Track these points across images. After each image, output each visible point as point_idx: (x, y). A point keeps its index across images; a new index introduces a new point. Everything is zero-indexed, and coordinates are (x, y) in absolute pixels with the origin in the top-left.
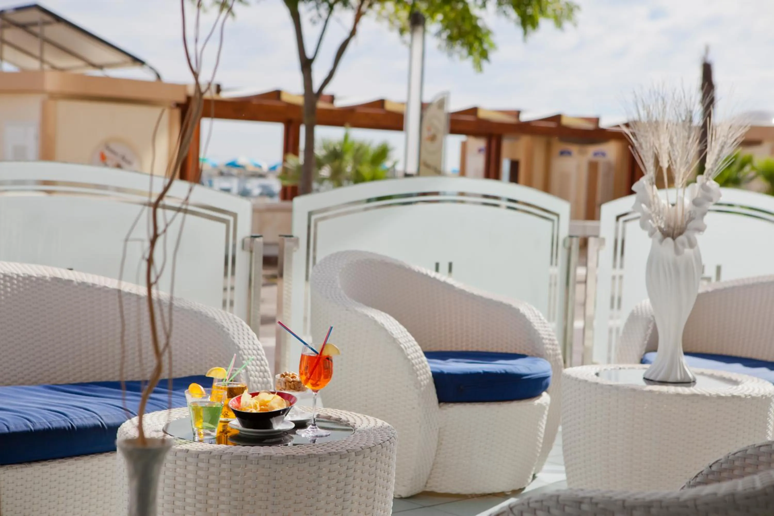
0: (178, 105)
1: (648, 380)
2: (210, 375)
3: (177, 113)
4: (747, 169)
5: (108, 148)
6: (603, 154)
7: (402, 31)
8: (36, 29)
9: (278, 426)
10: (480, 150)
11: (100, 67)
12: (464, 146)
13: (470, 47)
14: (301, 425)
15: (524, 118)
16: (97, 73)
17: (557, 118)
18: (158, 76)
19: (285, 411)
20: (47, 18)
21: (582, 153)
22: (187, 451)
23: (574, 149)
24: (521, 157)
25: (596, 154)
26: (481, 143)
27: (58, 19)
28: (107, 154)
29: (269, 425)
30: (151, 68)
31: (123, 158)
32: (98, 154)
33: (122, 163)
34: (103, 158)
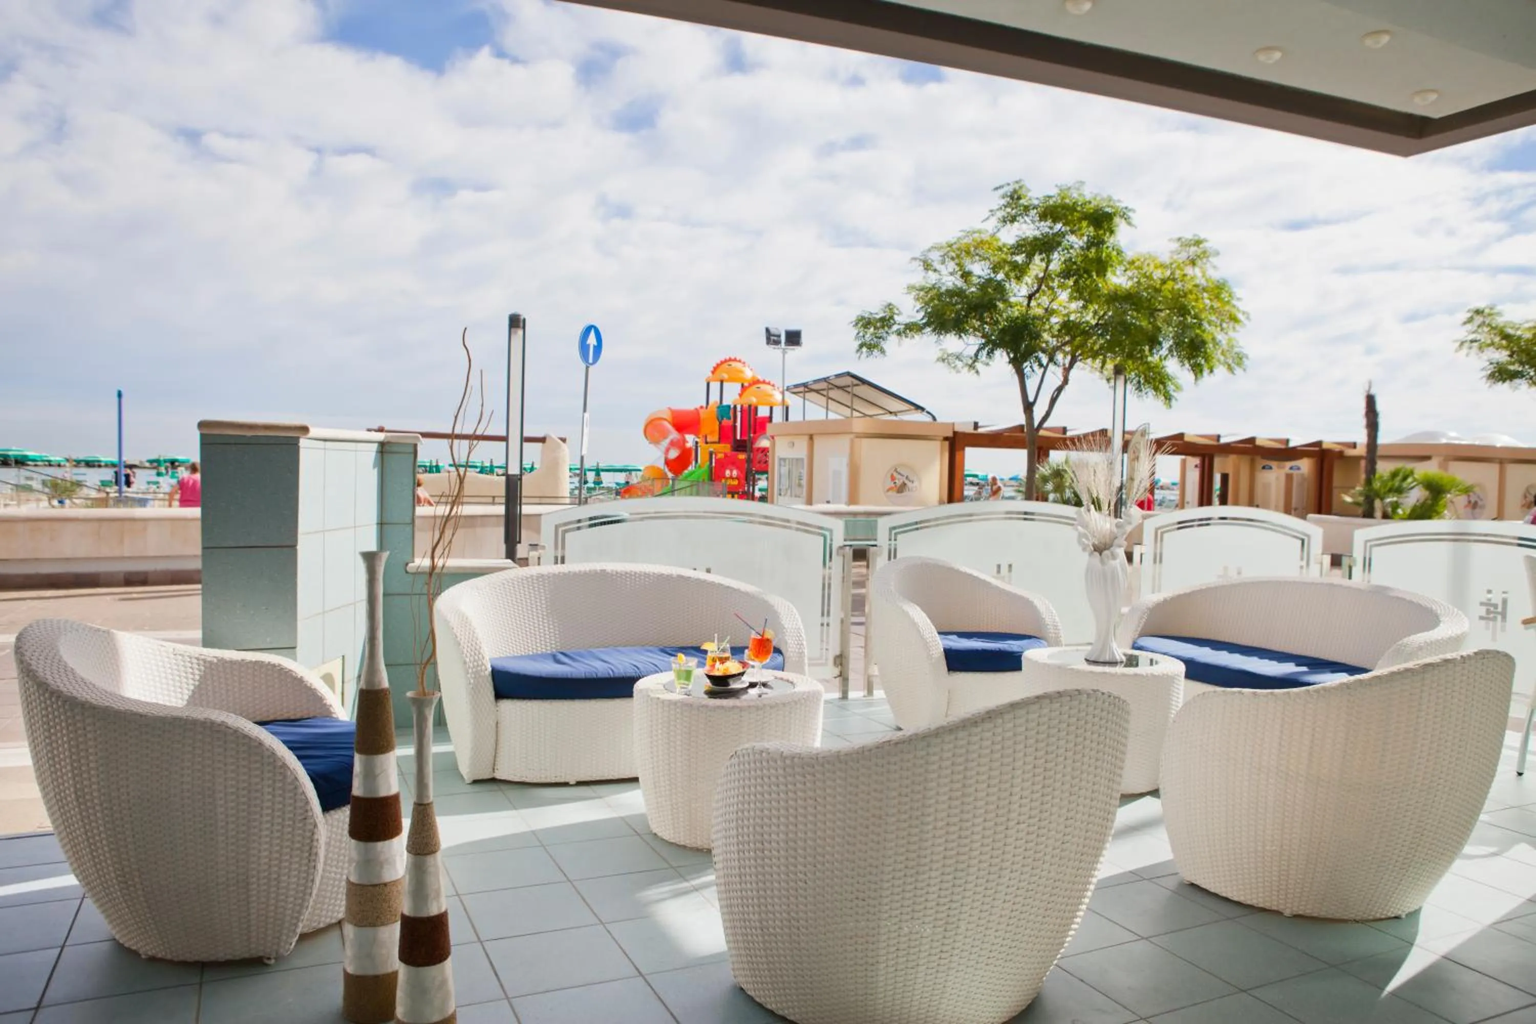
0: (946, 439)
1: (1089, 661)
2: (704, 647)
3: (947, 443)
4: (1410, 480)
5: (896, 470)
6: (1299, 469)
7: (1108, 380)
8: (849, 389)
9: (735, 685)
10: (1196, 466)
11: (895, 414)
12: (1184, 463)
13: (1156, 389)
14: (753, 685)
15: (1223, 440)
16: (893, 418)
17: (1252, 440)
18: (934, 418)
19: (742, 674)
20: (856, 382)
21: (1279, 467)
22: (658, 698)
23: (1274, 464)
24: (1230, 471)
25: (1291, 468)
26: (1197, 461)
27: (864, 382)
28: (895, 474)
29: (728, 685)
30: (928, 413)
31: (907, 478)
32: (889, 476)
33: (906, 482)
34: (893, 478)
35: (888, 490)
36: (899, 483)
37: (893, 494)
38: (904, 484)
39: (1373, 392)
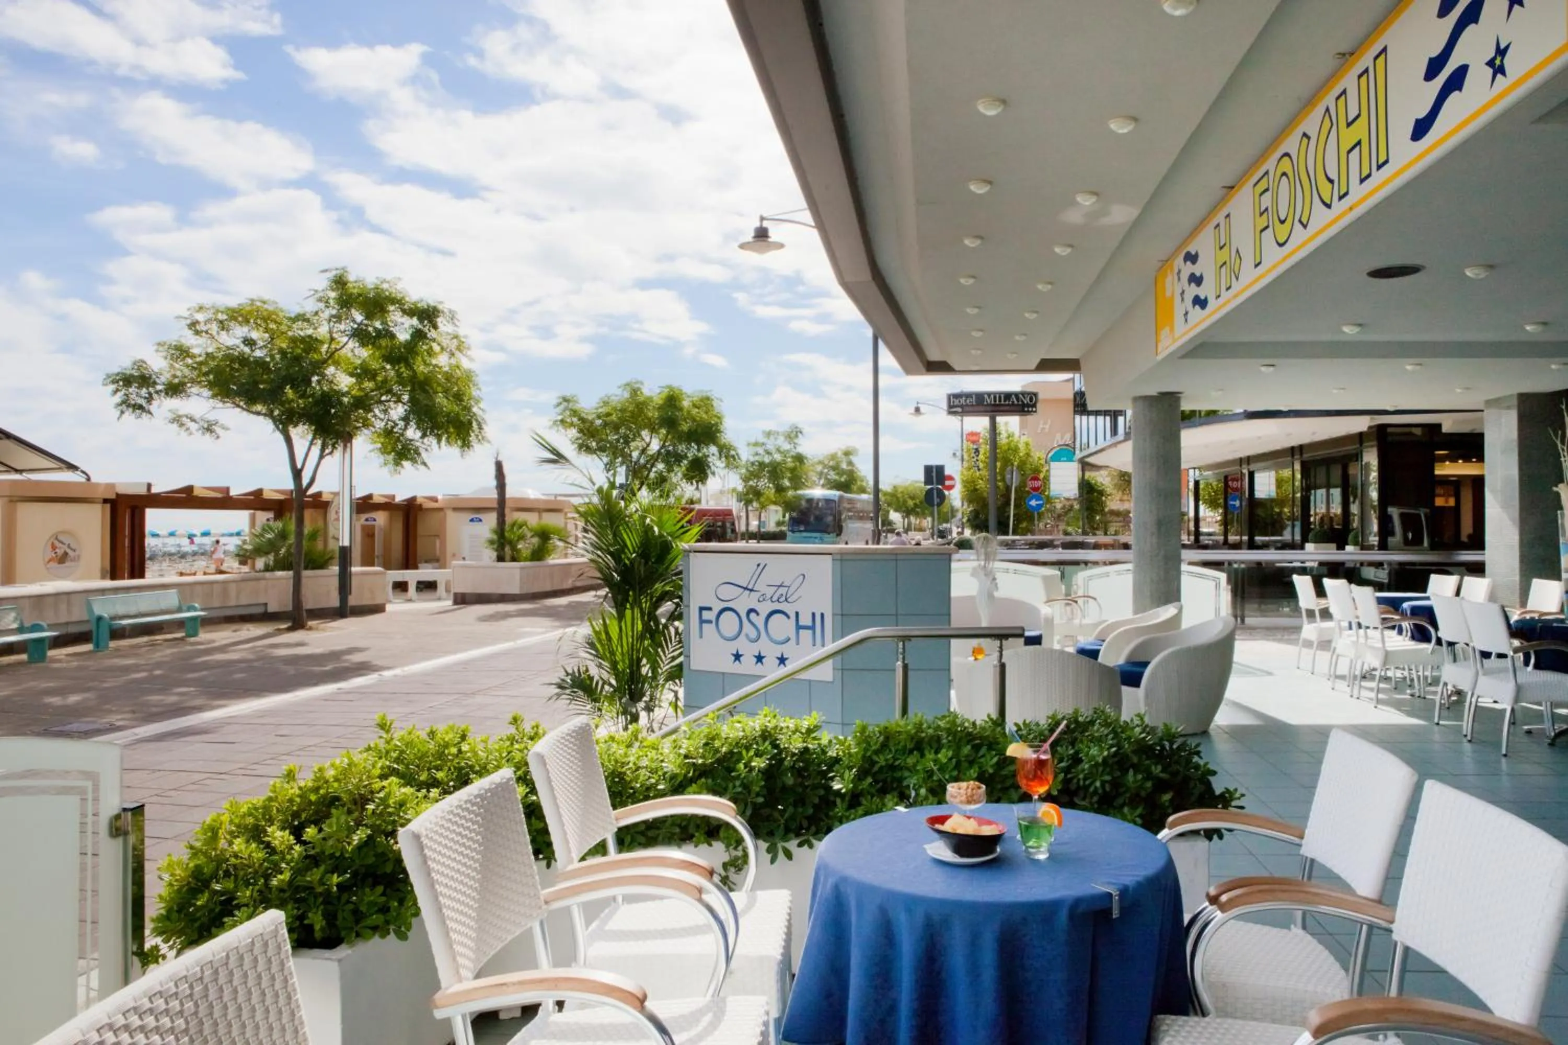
0: (105, 501)
3: (108, 506)
5: (57, 539)
6: (375, 520)
11: (20, 471)
16: (17, 477)
18: (89, 479)
25: (367, 520)
28: (56, 543)
30: (83, 472)
31: (69, 546)
32: (50, 543)
33: (68, 551)
34: (54, 547)
35: (50, 561)
36: (60, 552)
37: (54, 565)
38: (66, 554)
39: (500, 458)
